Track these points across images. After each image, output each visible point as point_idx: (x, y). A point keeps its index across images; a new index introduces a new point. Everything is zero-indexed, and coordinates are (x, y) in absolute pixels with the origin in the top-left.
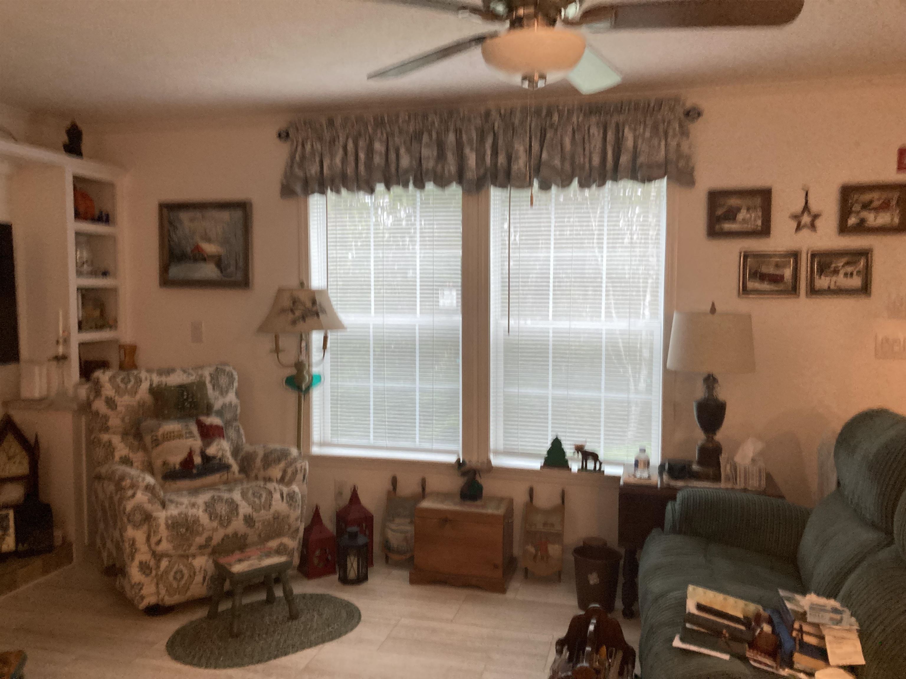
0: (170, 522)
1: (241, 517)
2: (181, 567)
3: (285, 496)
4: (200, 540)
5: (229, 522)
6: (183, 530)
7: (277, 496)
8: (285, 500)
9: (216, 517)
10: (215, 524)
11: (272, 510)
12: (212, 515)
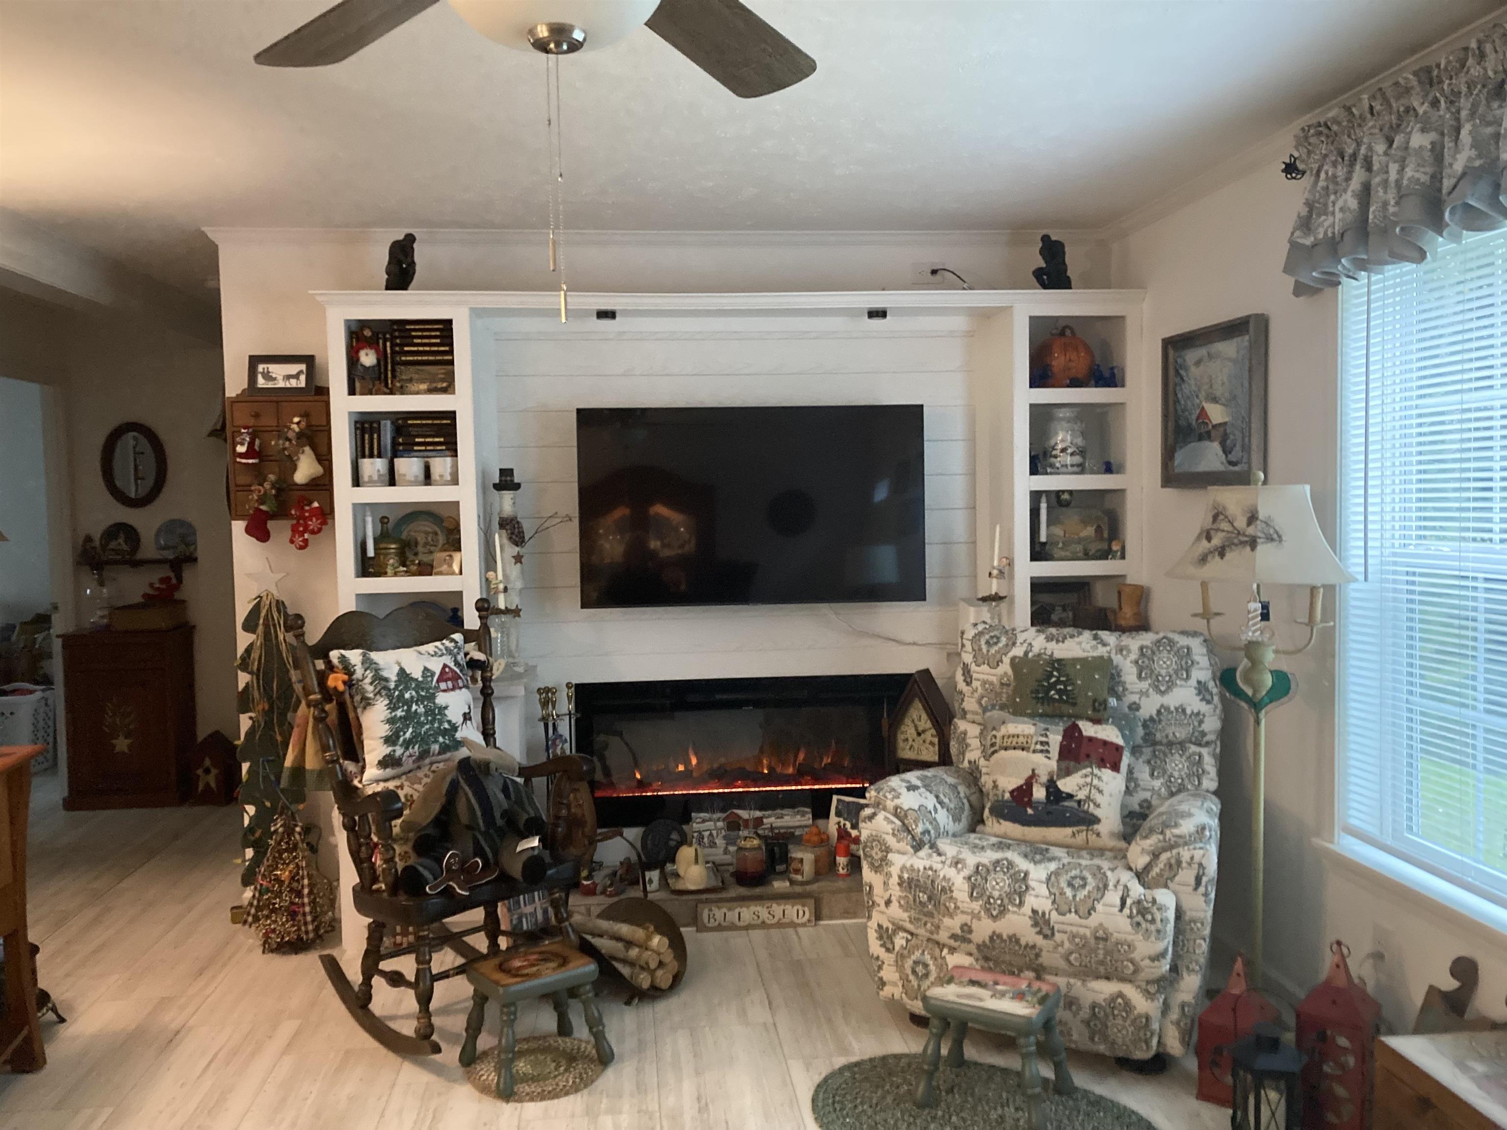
0: (906, 876)
1: (1027, 910)
2: (927, 958)
3: (1129, 902)
4: (953, 924)
5: (1003, 911)
6: (924, 897)
7: (1113, 897)
8: (1127, 911)
9: (980, 896)
10: (976, 906)
11: (1094, 920)
12: (976, 889)
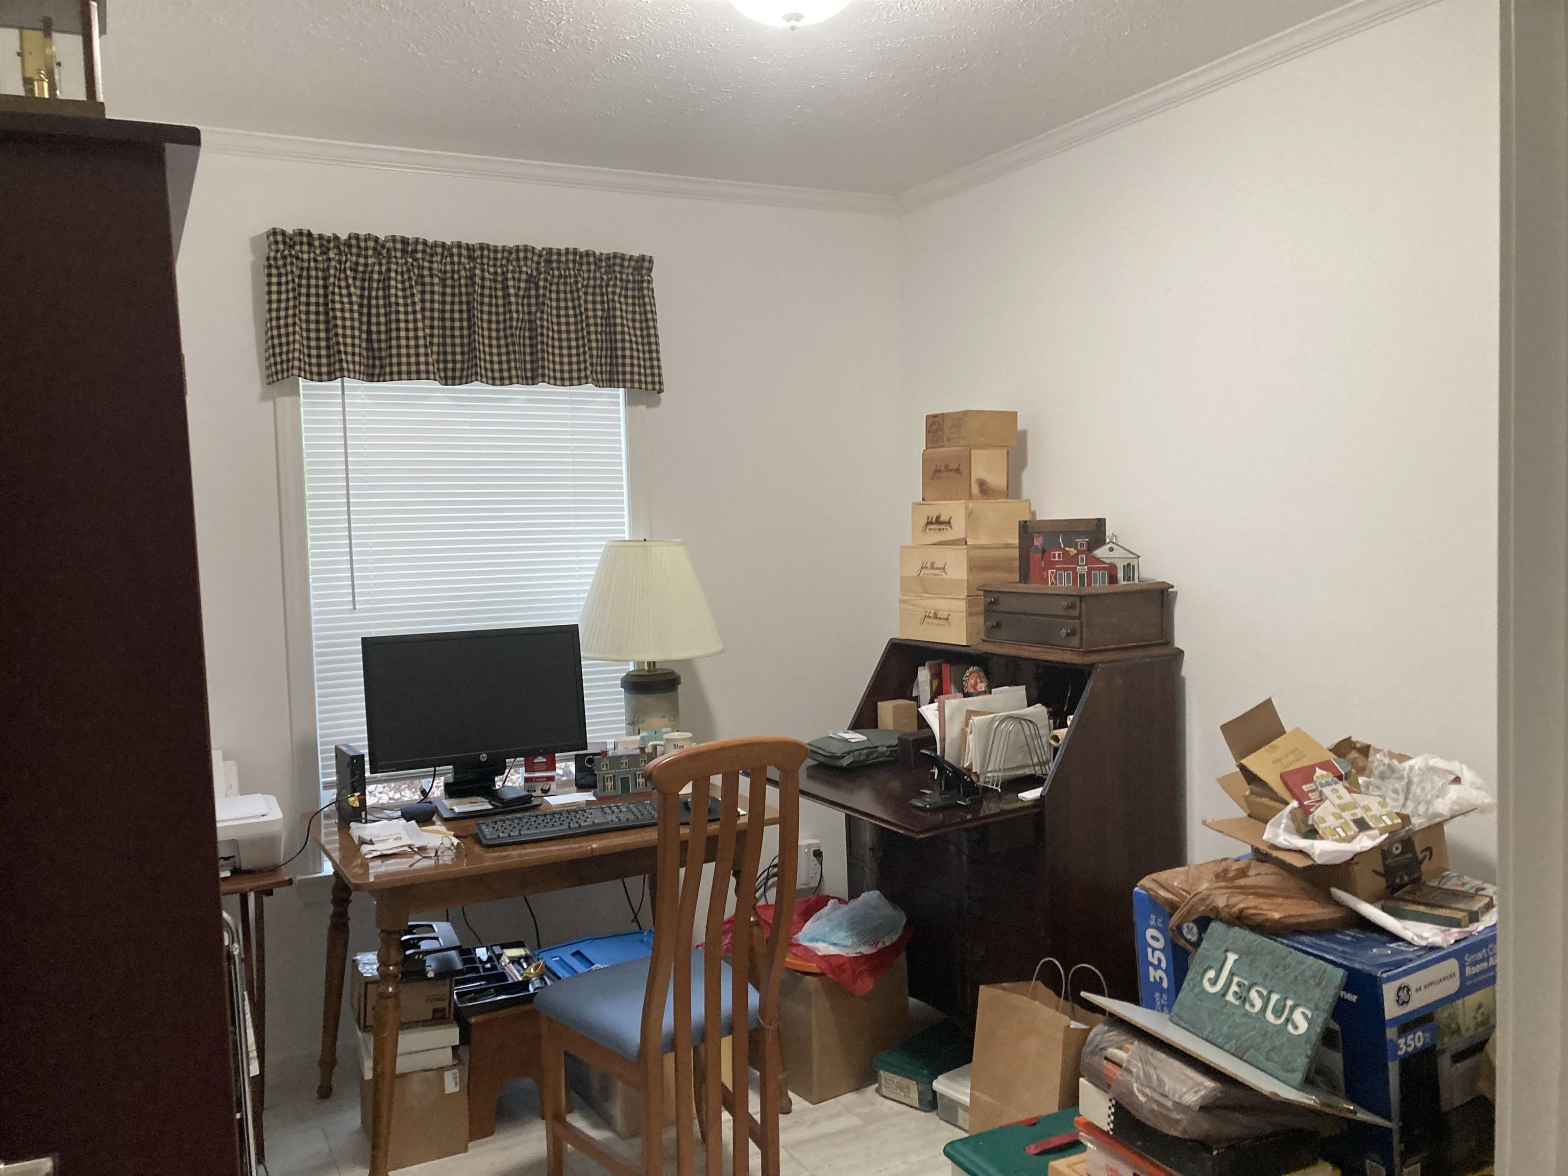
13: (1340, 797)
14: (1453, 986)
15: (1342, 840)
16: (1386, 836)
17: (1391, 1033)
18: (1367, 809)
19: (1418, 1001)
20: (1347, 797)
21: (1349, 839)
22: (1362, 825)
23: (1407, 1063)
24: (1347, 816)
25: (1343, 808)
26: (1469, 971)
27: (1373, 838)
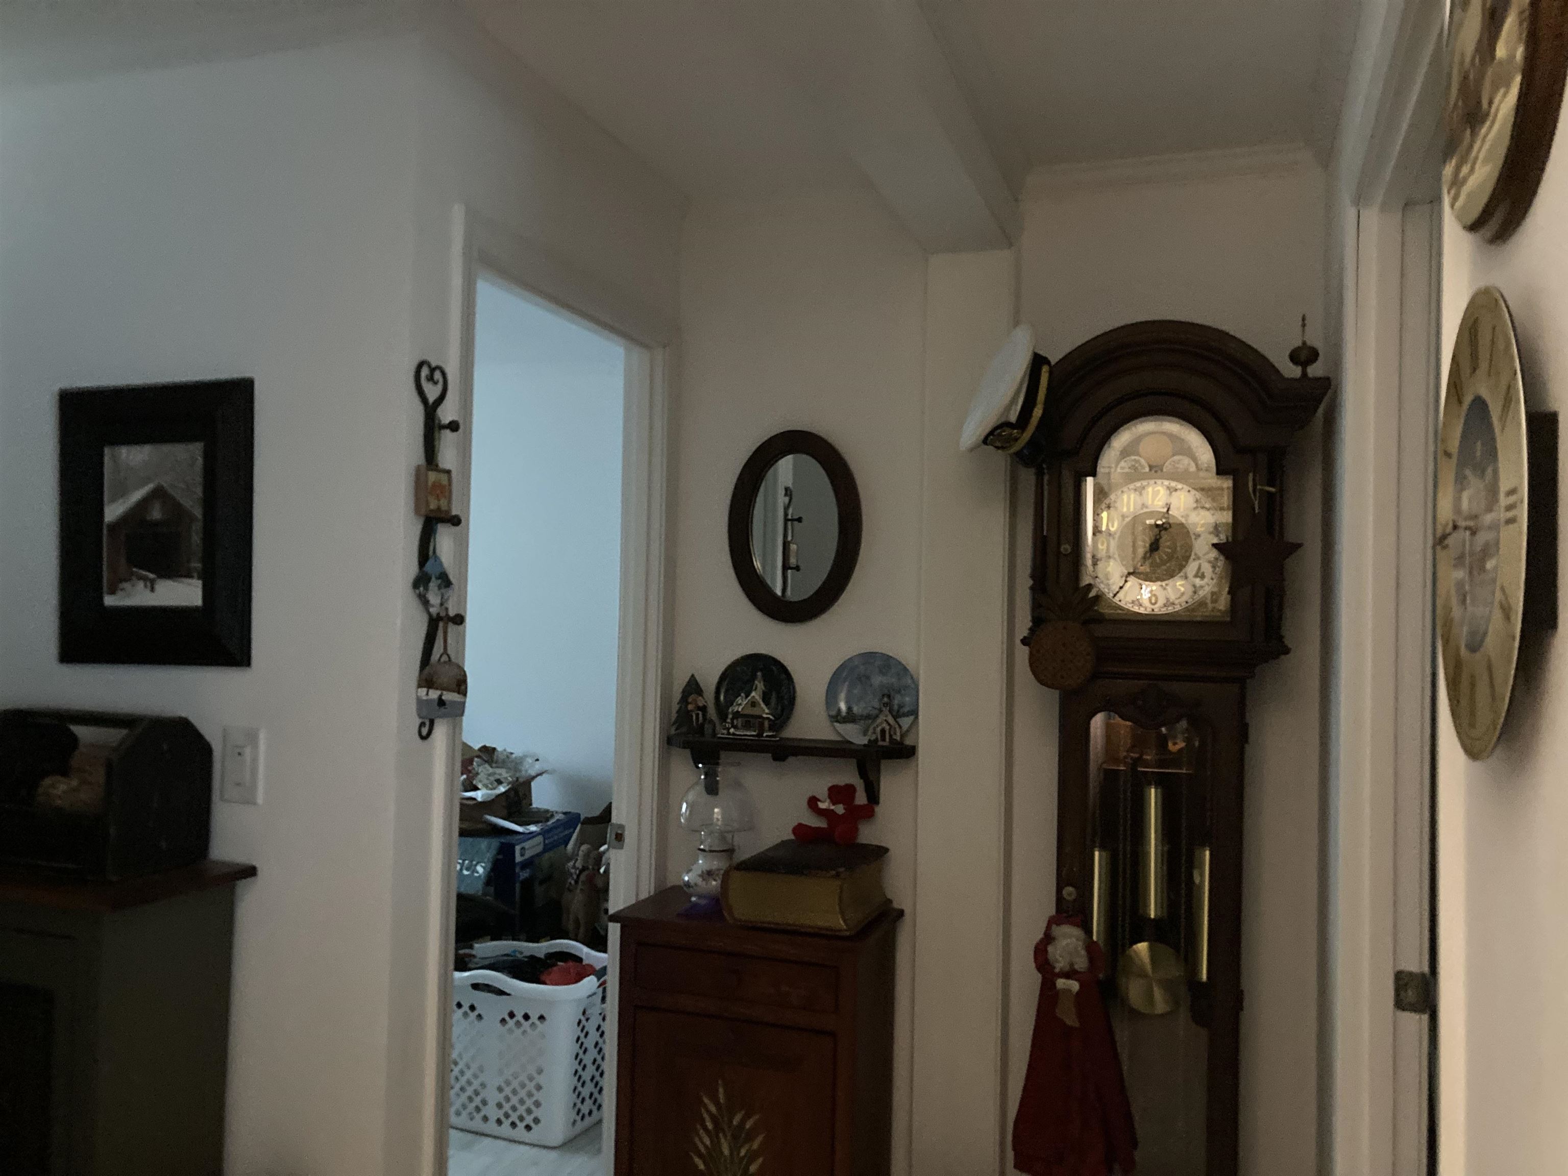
13: (488, 770)
14: (540, 848)
15: (491, 789)
16: (510, 786)
17: (517, 870)
18: (500, 774)
19: (528, 854)
20: (491, 770)
21: (494, 789)
22: (499, 782)
23: (523, 883)
24: (492, 778)
25: (489, 775)
26: (547, 842)
27: (504, 787)
